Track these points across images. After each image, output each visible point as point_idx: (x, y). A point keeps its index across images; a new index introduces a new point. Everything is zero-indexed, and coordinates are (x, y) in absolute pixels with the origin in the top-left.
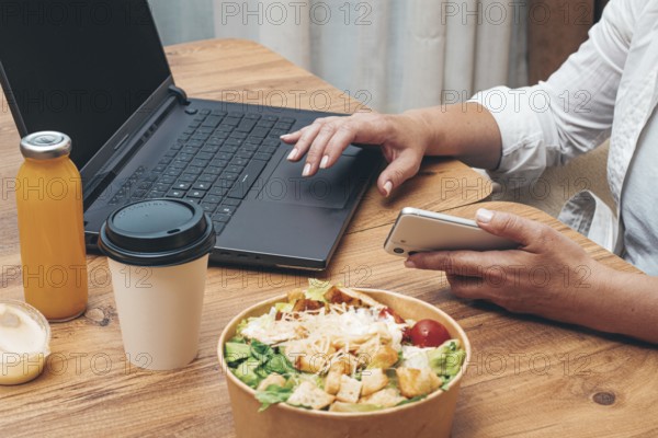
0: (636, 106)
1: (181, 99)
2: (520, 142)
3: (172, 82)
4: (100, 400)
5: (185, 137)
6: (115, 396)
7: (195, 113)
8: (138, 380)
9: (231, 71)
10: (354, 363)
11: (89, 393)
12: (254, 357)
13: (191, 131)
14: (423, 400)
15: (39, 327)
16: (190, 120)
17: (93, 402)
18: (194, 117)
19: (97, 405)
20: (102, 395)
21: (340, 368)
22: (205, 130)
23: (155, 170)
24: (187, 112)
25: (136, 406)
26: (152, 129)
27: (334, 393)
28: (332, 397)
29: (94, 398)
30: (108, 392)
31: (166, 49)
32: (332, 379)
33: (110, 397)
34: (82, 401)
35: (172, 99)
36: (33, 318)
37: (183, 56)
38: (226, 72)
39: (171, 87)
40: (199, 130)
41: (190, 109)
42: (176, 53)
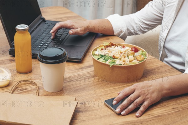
0: (167, 22)
1: (44, 20)
2: (119, 31)
3: (42, 16)
4: (23, 91)
5: (45, 30)
6: (27, 90)
7: (47, 24)
8: (33, 86)
9: (57, 14)
10: (126, 55)
11: (21, 89)
12: (101, 58)
13: (46, 28)
14: (143, 61)
15: (8, 73)
16: (46, 25)
17: (22, 91)
18: (47, 25)
19: (23, 92)
20: (24, 90)
21: (123, 57)
22: (50, 28)
23: (37, 37)
24: (45, 24)
25: (33, 92)
26: (37, 27)
27: (124, 61)
28: (124, 63)
29: (22, 90)
30: (26, 89)
31: (41, 9)
32: (123, 59)
33: (26, 90)
34: (19, 91)
35: (42, 20)
36: (6, 71)
37: (45, 10)
38: (56, 14)
39: (41, 17)
40: (49, 28)
41: (46, 23)
42: (43, 10)
